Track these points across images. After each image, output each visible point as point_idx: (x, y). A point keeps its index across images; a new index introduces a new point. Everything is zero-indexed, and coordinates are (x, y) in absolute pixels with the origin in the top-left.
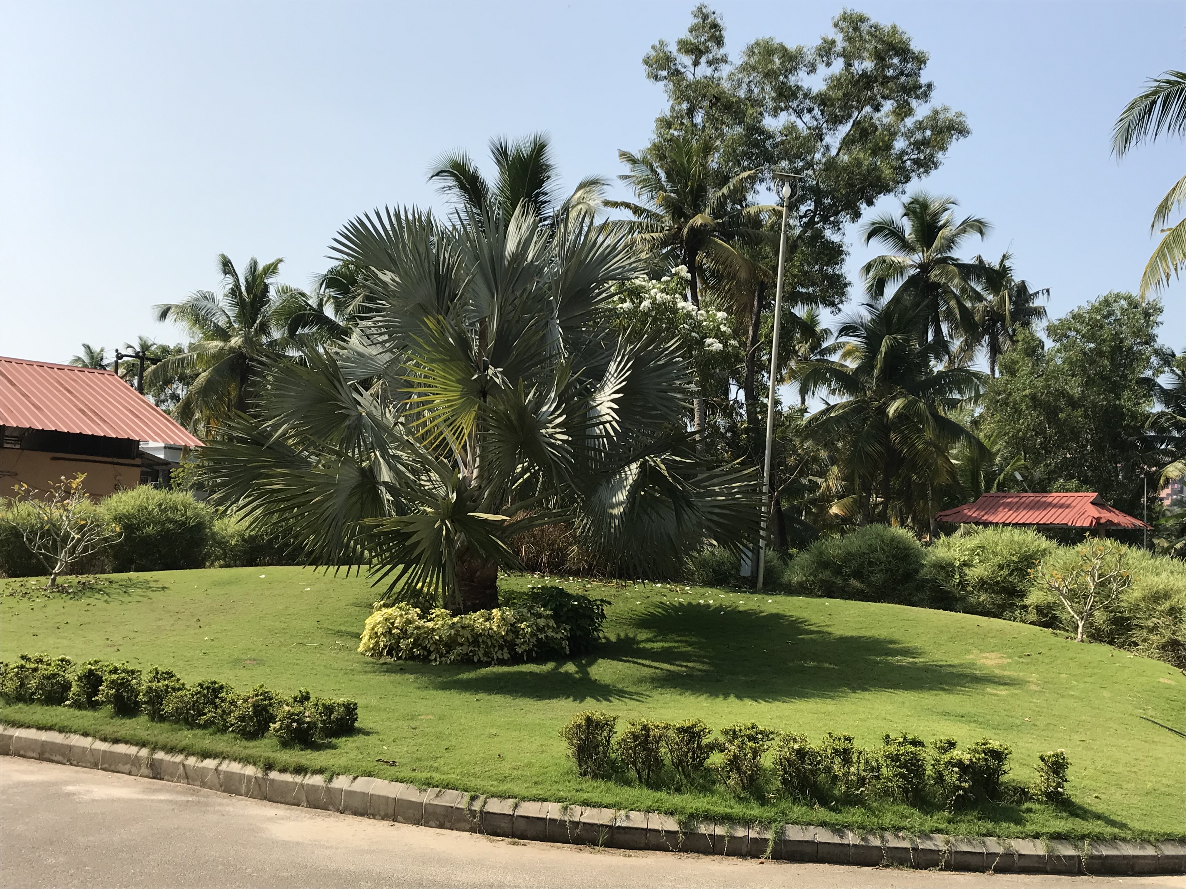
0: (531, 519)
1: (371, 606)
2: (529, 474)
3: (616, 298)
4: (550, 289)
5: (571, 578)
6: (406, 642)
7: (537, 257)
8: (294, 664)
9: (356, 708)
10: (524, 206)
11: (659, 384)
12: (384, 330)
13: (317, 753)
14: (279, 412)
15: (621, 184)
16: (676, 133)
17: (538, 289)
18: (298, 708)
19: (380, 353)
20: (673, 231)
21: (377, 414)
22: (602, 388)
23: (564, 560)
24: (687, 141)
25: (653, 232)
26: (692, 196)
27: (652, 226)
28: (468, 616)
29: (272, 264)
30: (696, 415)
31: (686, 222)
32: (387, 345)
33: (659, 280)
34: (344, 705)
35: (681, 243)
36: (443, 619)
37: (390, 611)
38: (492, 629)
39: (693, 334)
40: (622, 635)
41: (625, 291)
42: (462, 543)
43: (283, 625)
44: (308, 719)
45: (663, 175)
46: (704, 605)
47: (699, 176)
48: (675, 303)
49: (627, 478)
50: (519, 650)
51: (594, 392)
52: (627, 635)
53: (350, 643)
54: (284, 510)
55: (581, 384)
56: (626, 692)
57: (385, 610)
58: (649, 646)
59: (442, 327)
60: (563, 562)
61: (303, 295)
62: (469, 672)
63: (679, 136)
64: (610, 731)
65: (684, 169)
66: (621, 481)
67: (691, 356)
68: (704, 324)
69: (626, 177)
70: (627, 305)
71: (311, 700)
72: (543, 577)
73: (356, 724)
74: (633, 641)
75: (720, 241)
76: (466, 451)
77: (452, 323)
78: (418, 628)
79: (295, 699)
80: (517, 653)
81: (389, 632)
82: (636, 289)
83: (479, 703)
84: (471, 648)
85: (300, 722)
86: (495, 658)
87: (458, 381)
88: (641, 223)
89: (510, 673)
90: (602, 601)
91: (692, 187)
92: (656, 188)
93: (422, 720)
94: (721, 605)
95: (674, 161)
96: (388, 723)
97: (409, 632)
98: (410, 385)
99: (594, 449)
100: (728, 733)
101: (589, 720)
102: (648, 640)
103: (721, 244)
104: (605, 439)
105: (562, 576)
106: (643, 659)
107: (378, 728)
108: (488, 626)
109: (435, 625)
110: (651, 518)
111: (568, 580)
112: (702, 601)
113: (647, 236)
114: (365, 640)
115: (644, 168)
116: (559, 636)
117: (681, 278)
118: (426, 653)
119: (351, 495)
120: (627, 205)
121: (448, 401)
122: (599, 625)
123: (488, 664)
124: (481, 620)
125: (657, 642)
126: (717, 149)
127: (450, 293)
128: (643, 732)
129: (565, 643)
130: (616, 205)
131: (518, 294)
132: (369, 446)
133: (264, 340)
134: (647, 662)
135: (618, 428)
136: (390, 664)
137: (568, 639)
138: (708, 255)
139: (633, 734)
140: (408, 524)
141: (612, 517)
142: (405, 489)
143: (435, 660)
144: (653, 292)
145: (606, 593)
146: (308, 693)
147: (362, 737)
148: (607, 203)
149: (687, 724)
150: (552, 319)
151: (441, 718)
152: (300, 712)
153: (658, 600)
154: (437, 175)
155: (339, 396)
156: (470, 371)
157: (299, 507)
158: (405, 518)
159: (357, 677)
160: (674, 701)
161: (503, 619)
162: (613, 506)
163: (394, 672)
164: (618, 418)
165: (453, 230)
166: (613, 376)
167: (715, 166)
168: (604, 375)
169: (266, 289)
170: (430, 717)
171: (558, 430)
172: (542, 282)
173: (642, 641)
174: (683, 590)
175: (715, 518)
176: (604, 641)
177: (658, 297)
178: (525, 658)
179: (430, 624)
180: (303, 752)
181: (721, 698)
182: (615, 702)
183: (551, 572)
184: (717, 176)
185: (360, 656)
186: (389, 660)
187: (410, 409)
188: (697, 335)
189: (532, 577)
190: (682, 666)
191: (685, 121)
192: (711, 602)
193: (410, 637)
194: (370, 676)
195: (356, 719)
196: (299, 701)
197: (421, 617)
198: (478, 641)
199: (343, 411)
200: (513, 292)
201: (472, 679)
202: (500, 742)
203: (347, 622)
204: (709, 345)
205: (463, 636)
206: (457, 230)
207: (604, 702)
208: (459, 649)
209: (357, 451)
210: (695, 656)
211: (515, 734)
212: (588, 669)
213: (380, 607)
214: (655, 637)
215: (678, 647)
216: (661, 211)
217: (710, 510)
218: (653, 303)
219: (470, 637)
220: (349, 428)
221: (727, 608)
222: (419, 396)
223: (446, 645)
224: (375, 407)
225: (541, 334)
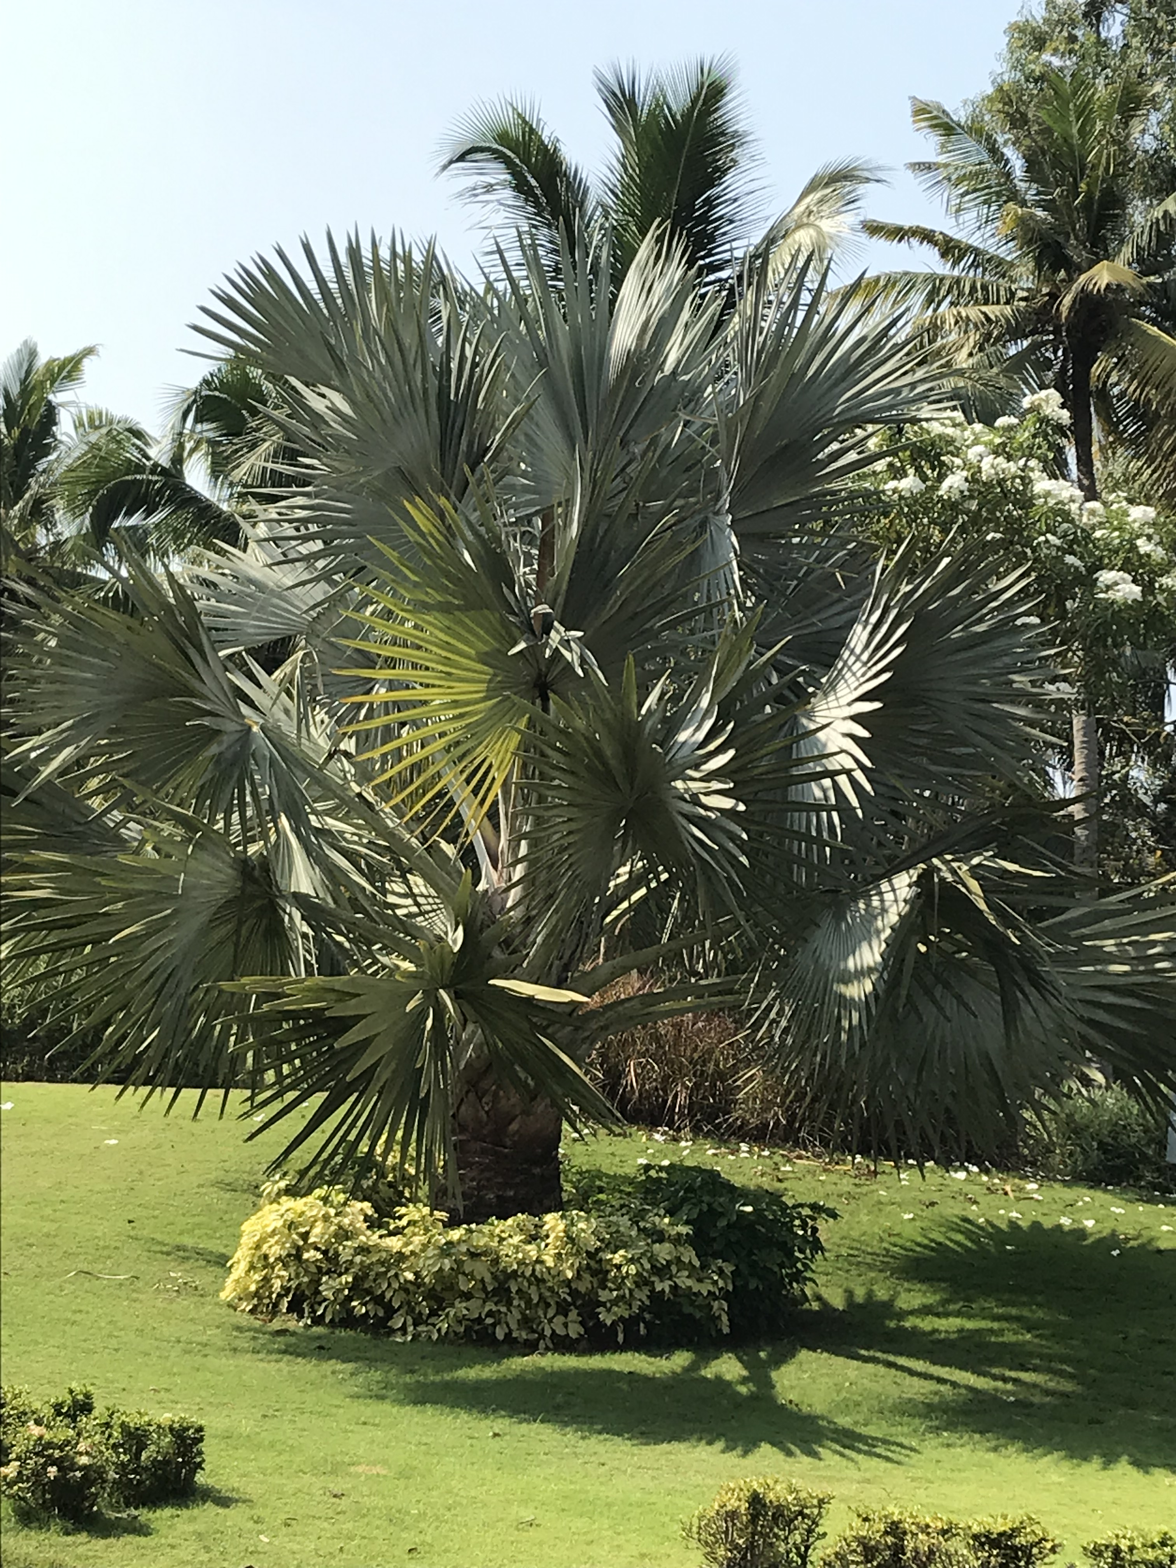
0: (651, 999)
1: (255, 1189)
2: (643, 891)
3: (880, 466)
4: (714, 441)
5: (744, 1147)
6: (335, 1283)
7: (687, 363)
8: (67, 1321)
9: (201, 1439)
10: (659, 240)
11: (974, 680)
12: (313, 528)
13: (102, 1542)
14: (55, 717)
15: (916, 183)
16: (1056, 62)
17: (687, 440)
18: (62, 1433)
19: (303, 583)
20: (1039, 301)
21: (289, 728)
22: (833, 686)
23: (728, 1103)
24: (1080, 83)
25: (986, 303)
26: (1087, 218)
27: (984, 288)
28: (486, 1229)
29: (73, 358)
30: (1078, 757)
31: (1070, 280)
32: (320, 564)
33: (988, 420)
34: (171, 1429)
35: (1057, 332)
36: (427, 1230)
37: (299, 1204)
38: (542, 1262)
39: (1070, 559)
40: (860, 1294)
41: (904, 448)
42: (478, 1048)
43: (48, 1227)
44: (84, 1460)
45: (1017, 164)
46: (1073, 1232)
47: (1107, 169)
48: (1026, 481)
49: (884, 911)
50: (606, 1318)
51: (814, 695)
52: (870, 1294)
53: (203, 1278)
54: (59, 949)
55: (781, 673)
56: (861, 1438)
57: (287, 1202)
58: (926, 1324)
59: (449, 528)
60: (726, 1104)
61: (138, 434)
62: (484, 1365)
63: (1061, 69)
64: (810, 1531)
65: (1071, 147)
66: (871, 916)
67: (1063, 615)
68: (1098, 534)
69: (928, 167)
70: (909, 483)
71: (95, 1413)
72: (676, 1140)
73: (200, 1478)
74: (887, 1308)
75: (1154, 330)
76: (496, 827)
77: (474, 517)
78: (364, 1250)
79: (58, 1408)
80: (601, 1324)
81: (297, 1255)
82: (933, 444)
83: (496, 1444)
84: (490, 1306)
85: (65, 1465)
86: (548, 1333)
87: (483, 658)
88: (958, 281)
89: (578, 1373)
90: (815, 1207)
91: (1089, 195)
92: (999, 194)
93: (359, 1476)
94: (1114, 1234)
95: (1046, 132)
96: (277, 1480)
97: (342, 1259)
98: (369, 661)
99: (806, 837)
100: (1101, 1554)
101: (755, 1500)
102: (926, 1311)
103: (1156, 339)
104: (835, 815)
105: (722, 1141)
106: (910, 1355)
107: (251, 1488)
108: (534, 1254)
109: (407, 1244)
110: (941, 1009)
111: (735, 1151)
112: (1065, 1221)
113: (973, 312)
114: (239, 1271)
115: (970, 143)
116: (704, 1288)
117: (1045, 420)
118: (381, 1313)
119: (215, 921)
120: (926, 236)
121: (455, 704)
122: (806, 1267)
123: (530, 1348)
124: (516, 1240)
125: (947, 1315)
126: (1154, 102)
127: (470, 444)
128: (890, 1540)
129: (720, 1307)
130: (898, 233)
131: (637, 450)
132: (266, 806)
133: (42, 537)
134: (919, 1365)
135: (868, 787)
136: (293, 1334)
137: (726, 1295)
138: (1122, 362)
139: (862, 1541)
140: (344, 996)
141: (844, 1002)
142: (346, 913)
143: (404, 1329)
144: (972, 454)
145: (830, 1188)
146: (88, 1396)
147: (210, 1508)
148: (874, 229)
149: (1000, 1527)
150: (717, 513)
151: (405, 1474)
152: (67, 1443)
153: (956, 1212)
154: (462, 158)
155: (197, 684)
156: (510, 634)
157: (94, 943)
158: (337, 982)
159: (214, 1362)
160: (979, 1465)
161: (571, 1239)
162: (847, 978)
163: (304, 1356)
164: (868, 764)
165: (487, 291)
166: (858, 658)
167: (1149, 143)
168: (837, 656)
169: (50, 417)
170: (379, 1469)
171: (716, 785)
172: (698, 423)
173: (912, 1313)
174: (1022, 1189)
175: (1101, 1016)
176: (815, 1306)
177: (986, 465)
178: (621, 1338)
179: (395, 1243)
180: (70, 1539)
181: (1096, 1462)
182: (829, 1456)
183: (696, 1130)
184: (1153, 168)
185: (225, 1310)
186: (293, 1323)
187: (369, 717)
188: (1078, 563)
189: (650, 1139)
190: (1005, 1380)
191: (1078, 33)
192: (1089, 1224)
193: (347, 1270)
194: (246, 1360)
195: (199, 1466)
196: (66, 1415)
197: (373, 1224)
198: (508, 1290)
199: (206, 721)
200: (624, 443)
201: (486, 1381)
202: (541, 1544)
203: (199, 1225)
204: (1108, 588)
205: (470, 1276)
206: (496, 293)
207: (806, 1460)
208: (460, 1307)
209: (235, 817)
210: (1041, 1356)
211: (579, 1524)
212: (774, 1375)
213: (279, 1195)
214: (944, 1302)
215: (1000, 1332)
216: (1008, 252)
217: (1090, 995)
218: (973, 480)
219: (488, 1278)
220: (218, 762)
221: (1127, 1240)
222: (390, 689)
223: (431, 1295)
224: (287, 712)
225: (690, 549)
